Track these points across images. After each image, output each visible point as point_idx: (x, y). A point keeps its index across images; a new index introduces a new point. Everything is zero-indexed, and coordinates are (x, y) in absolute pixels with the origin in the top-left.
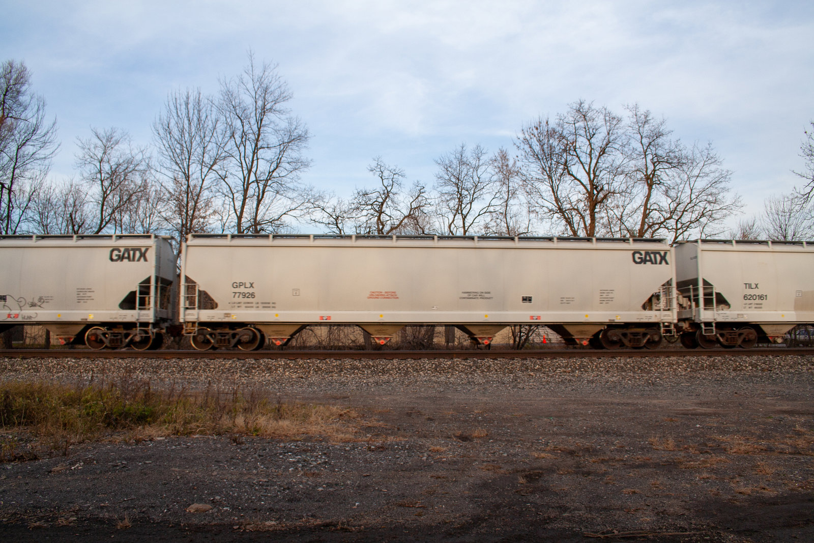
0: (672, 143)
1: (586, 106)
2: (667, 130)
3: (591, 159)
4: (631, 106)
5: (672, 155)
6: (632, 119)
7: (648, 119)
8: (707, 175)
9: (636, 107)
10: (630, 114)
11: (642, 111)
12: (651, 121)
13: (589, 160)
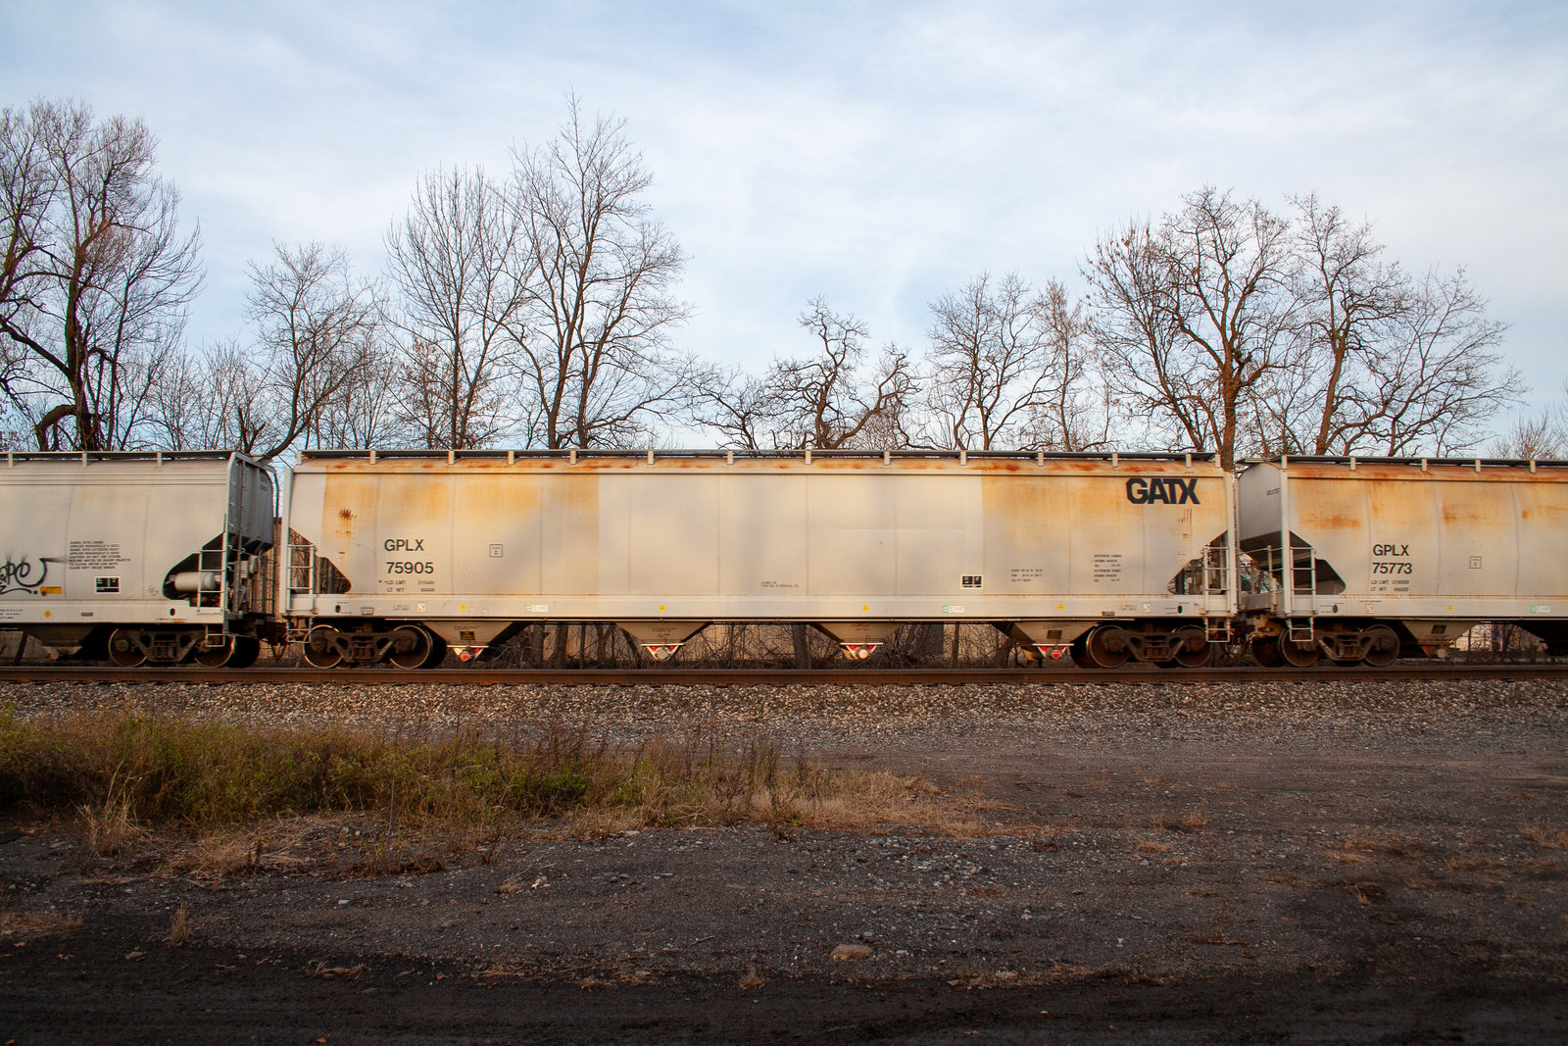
0: (1384, 270)
1: (1216, 200)
2: (1372, 245)
3: (1227, 301)
4: (1301, 198)
5: (1382, 292)
6: (1303, 223)
7: (1335, 222)
8: (1453, 330)
9: (1312, 200)
10: (1301, 214)
11: (1323, 208)
12: (1342, 227)
13: (1222, 303)
